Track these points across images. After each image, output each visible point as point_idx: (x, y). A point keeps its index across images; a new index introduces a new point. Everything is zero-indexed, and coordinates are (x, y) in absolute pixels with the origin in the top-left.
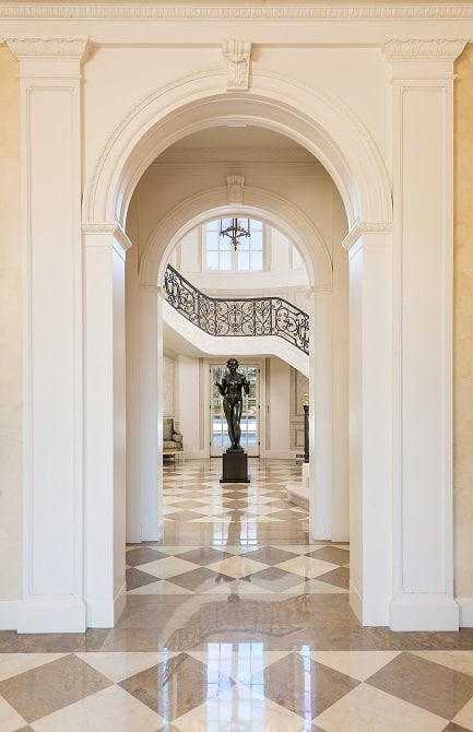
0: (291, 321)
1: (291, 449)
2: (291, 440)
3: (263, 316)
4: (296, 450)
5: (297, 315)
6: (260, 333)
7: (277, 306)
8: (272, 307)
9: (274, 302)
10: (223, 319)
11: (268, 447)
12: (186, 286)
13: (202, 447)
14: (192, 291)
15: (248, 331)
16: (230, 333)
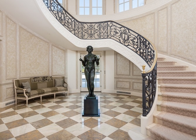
0: (118, 31)
1: (115, 89)
2: (115, 85)
3: (104, 30)
4: (117, 89)
5: (120, 28)
6: (102, 37)
7: (111, 25)
8: (108, 25)
9: (109, 23)
10: (86, 31)
11: (105, 88)
12: (68, 15)
13: (77, 88)
14: (71, 18)
15: (97, 37)
16: (89, 38)
